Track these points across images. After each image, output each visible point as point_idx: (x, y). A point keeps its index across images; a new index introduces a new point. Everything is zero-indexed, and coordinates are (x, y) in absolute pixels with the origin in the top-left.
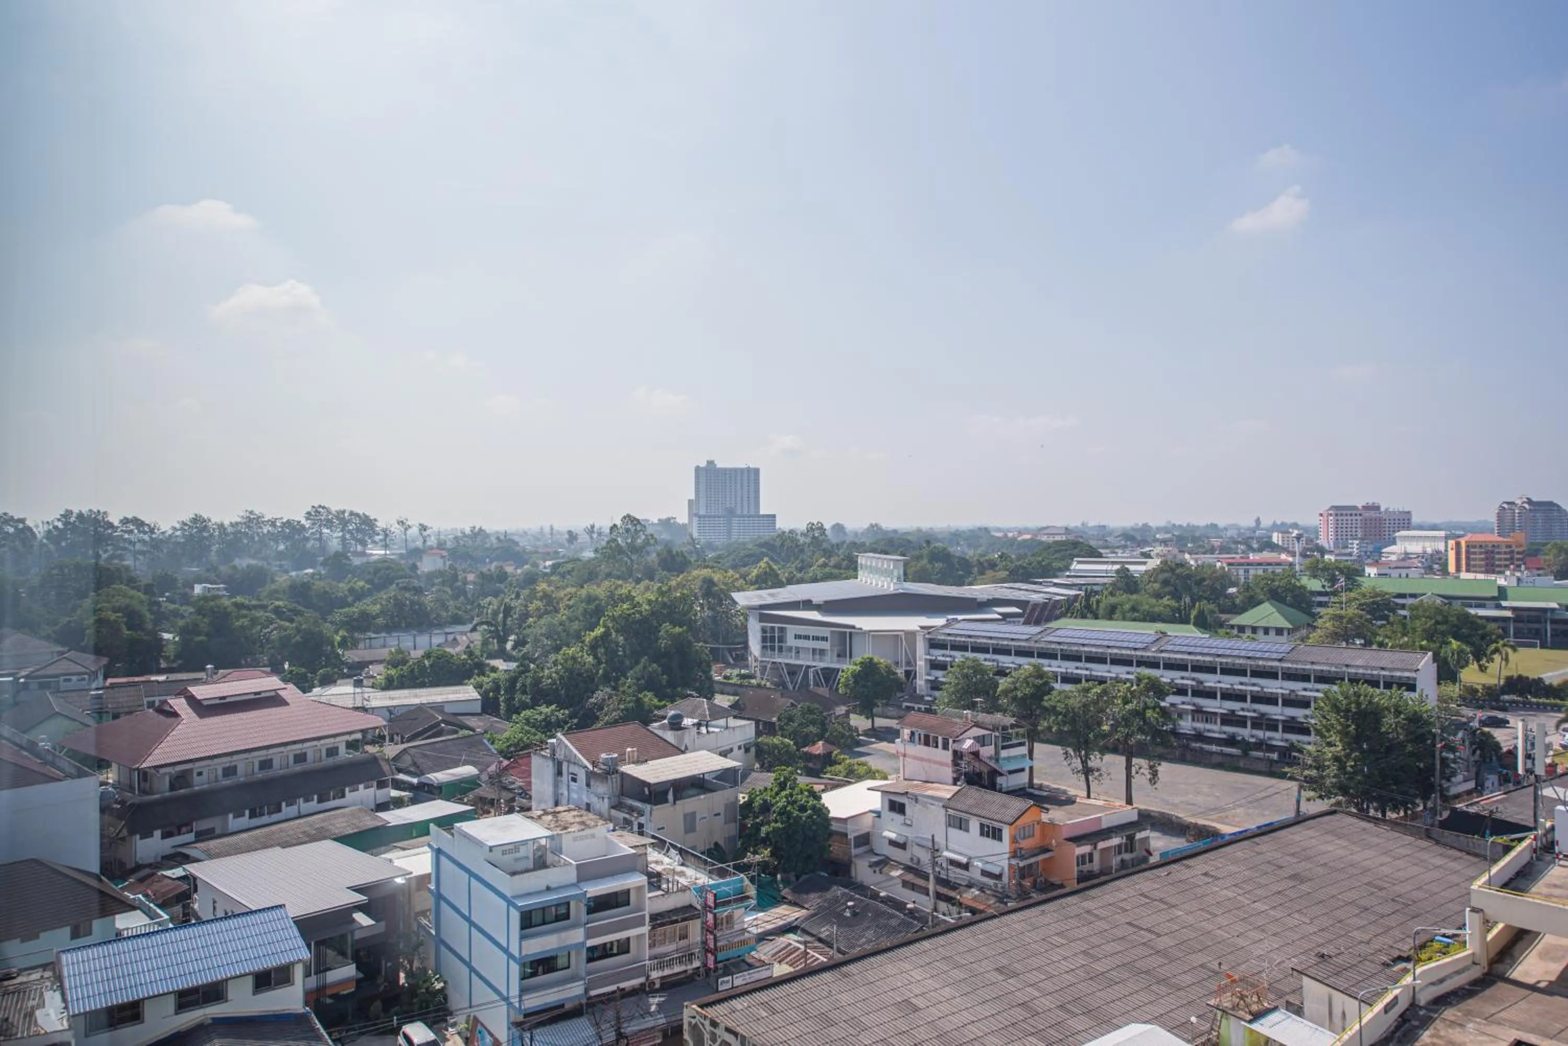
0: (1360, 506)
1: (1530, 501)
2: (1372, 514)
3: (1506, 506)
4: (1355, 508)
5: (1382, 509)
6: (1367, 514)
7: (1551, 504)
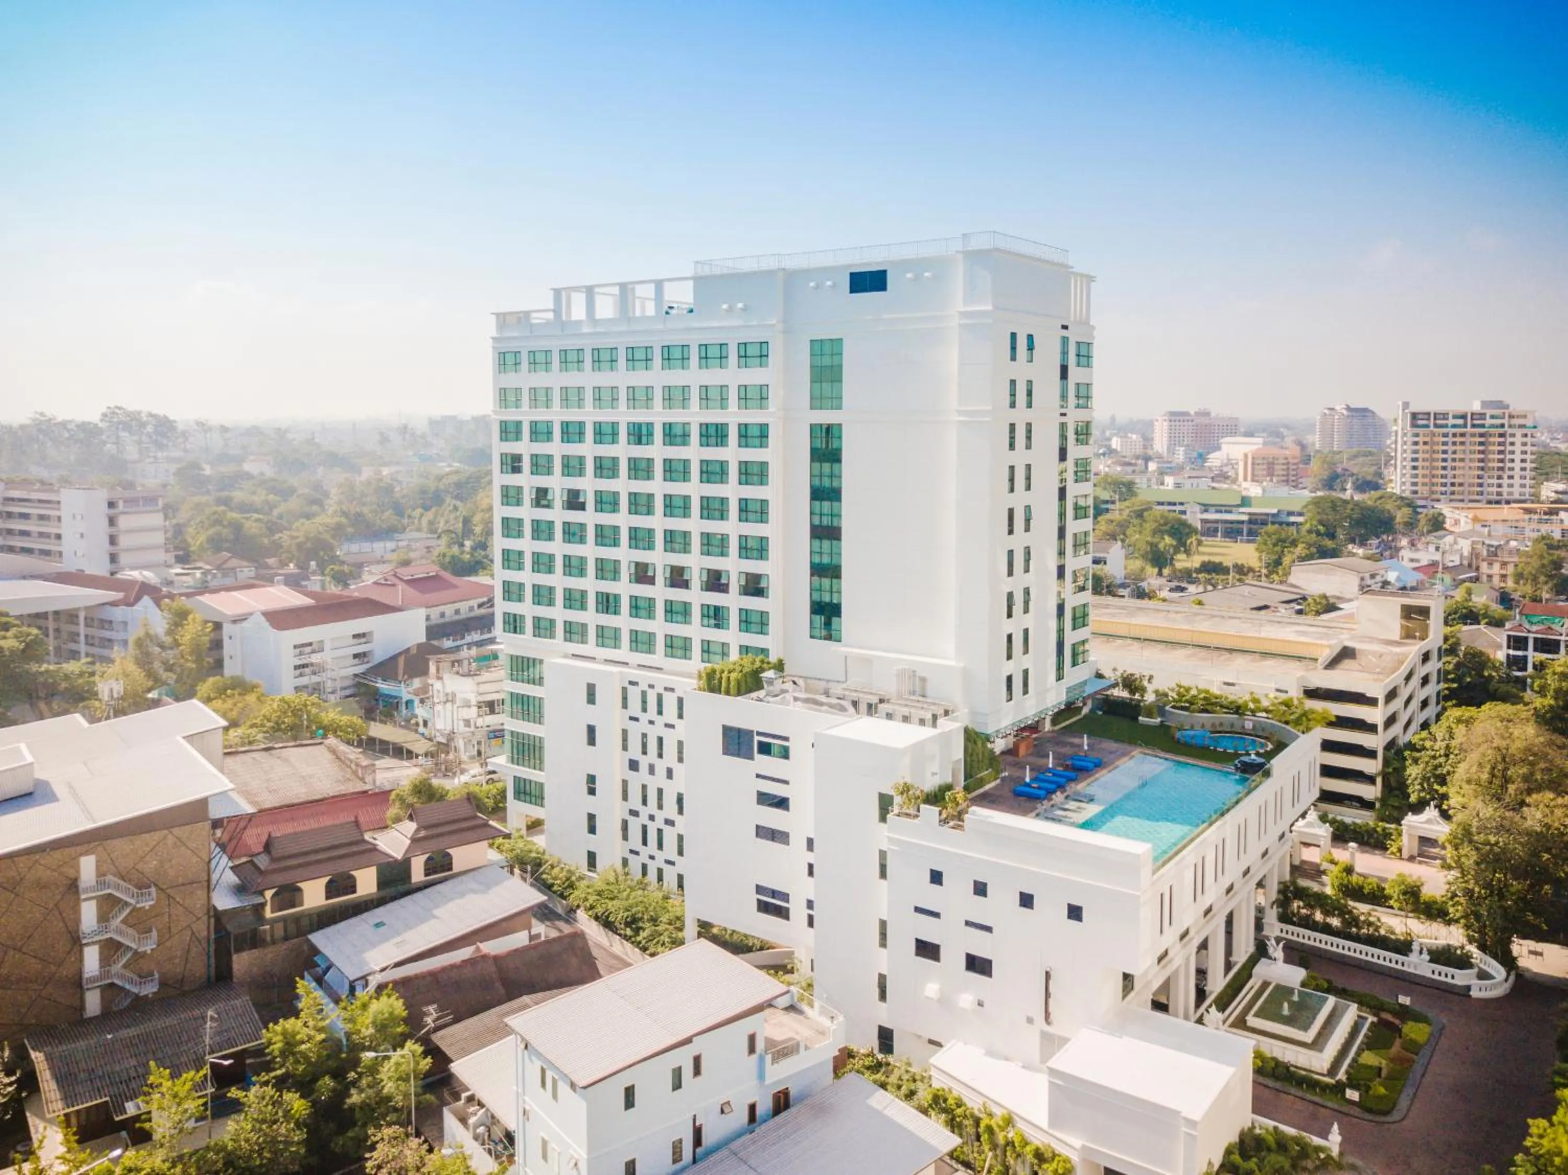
0: (1192, 412)
1: (1348, 408)
2: (1204, 420)
3: (1327, 411)
4: (1186, 414)
5: (1213, 415)
6: (1198, 420)
7: (1365, 410)
